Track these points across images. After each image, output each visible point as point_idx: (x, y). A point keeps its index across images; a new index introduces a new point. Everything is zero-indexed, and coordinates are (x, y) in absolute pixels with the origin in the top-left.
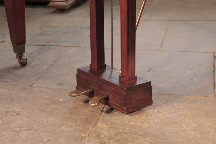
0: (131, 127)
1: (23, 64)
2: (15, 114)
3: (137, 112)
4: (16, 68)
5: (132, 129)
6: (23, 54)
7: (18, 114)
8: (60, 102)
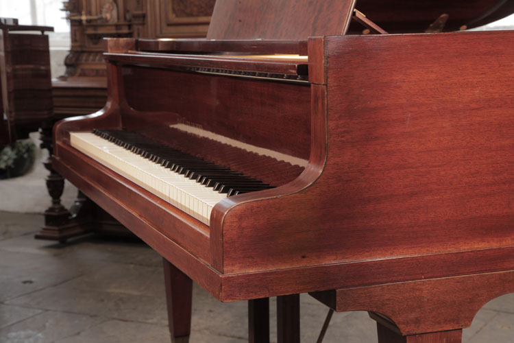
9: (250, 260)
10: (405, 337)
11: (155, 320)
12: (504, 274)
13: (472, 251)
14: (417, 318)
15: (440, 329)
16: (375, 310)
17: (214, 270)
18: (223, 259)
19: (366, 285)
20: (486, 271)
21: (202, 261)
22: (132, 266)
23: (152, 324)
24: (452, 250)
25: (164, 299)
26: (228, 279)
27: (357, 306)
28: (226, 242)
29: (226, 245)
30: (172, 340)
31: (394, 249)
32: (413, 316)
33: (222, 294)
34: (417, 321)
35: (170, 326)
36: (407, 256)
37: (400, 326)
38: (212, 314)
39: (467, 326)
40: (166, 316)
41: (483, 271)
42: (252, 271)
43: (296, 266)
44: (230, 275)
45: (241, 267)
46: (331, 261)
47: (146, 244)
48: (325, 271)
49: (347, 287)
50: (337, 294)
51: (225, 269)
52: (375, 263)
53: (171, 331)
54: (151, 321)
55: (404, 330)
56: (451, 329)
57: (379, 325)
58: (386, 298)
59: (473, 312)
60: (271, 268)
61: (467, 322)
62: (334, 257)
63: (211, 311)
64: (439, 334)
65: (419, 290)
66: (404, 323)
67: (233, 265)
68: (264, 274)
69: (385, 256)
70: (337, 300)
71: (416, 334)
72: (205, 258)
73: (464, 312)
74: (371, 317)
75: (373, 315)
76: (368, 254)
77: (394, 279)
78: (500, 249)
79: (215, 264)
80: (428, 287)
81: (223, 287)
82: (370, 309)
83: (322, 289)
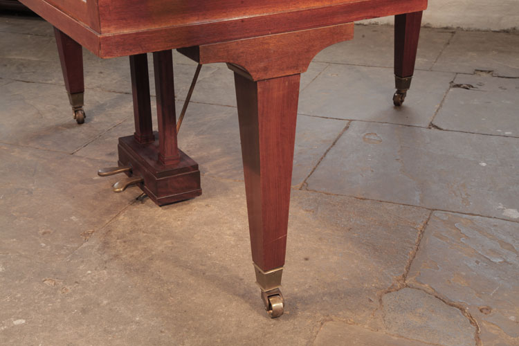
0: (157, 224)
1: (81, 122)
2: (26, 192)
3: (180, 203)
4: (69, 126)
5: (157, 226)
6: (81, 107)
7: (30, 193)
8: (92, 180)
9: (124, 21)
10: (256, 82)
11: (54, 81)
12: (334, 28)
13: (308, 10)
14: (265, 67)
15: (284, 75)
16: (231, 61)
17: (92, 31)
18: (100, 22)
19: (224, 41)
20: (320, 26)
21: (82, 24)
22: (29, 36)
23: (51, 84)
24: (293, 9)
25: (59, 64)
26: (106, 39)
27: (217, 59)
28: (101, 6)
29: (101, 9)
30: (69, 96)
31: (247, 9)
32: (262, 65)
33: (101, 52)
34: (265, 69)
35: (66, 85)
36: (257, 15)
37: (251, 74)
38: (102, 75)
39: (304, 71)
40: (62, 77)
41: (317, 26)
42: (126, 31)
43: (164, 26)
44: (107, 35)
45: (116, 29)
46: (195, 22)
47: (40, 17)
48: (190, 30)
49: (208, 43)
50: (200, 50)
51: (102, 30)
52: (231, 22)
53: (67, 89)
54: (50, 82)
55: (255, 77)
56: (291, 74)
57: (236, 75)
58: (241, 51)
59: (309, 60)
60: (143, 29)
61: (304, 68)
62: (197, 18)
63: (101, 73)
64: (282, 78)
65: (267, 43)
66: (255, 71)
67: (109, 26)
68: (137, 34)
69: (238, 16)
70: (201, 54)
71: (264, 80)
72: (84, 21)
73: (301, 60)
74: (229, 68)
75: (231, 66)
76: (224, 14)
77: (246, 35)
78: (330, 7)
79: (93, 26)
80: (274, 41)
81: (102, 45)
82: (228, 61)
83: (188, 46)
